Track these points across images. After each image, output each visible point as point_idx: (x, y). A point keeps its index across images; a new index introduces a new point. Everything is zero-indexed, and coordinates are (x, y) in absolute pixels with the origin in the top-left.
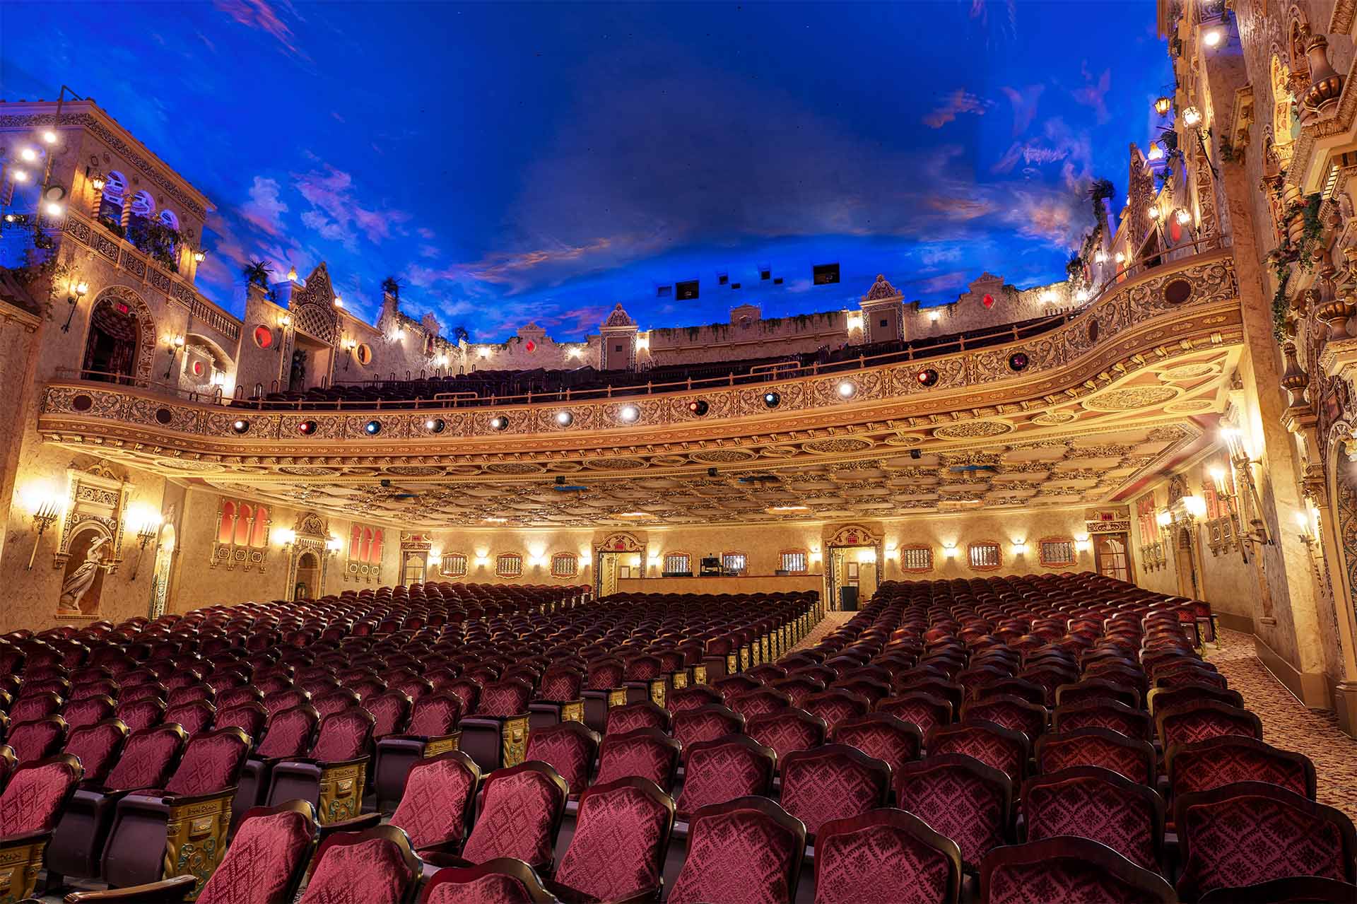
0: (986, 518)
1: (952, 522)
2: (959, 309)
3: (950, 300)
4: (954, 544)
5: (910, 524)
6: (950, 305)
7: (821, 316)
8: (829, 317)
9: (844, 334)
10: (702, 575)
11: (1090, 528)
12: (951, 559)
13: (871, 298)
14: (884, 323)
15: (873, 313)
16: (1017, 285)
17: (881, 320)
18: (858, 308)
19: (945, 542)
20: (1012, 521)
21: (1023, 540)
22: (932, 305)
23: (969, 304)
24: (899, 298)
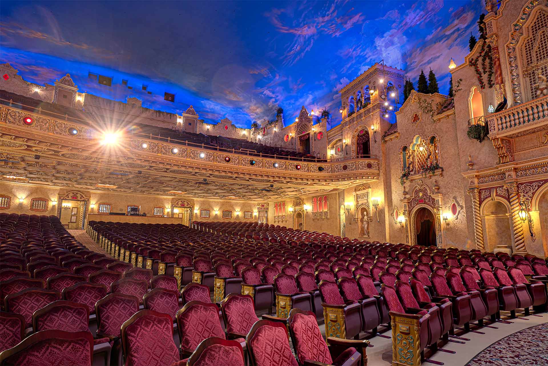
0: (229, 202)
1: (218, 202)
2: (217, 127)
3: (214, 123)
4: (218, 210)
5: (204, 201)
6: (214, 125)
7: (167, 113)
8: (170, 115)
9: (175, 123)
10: (131, 215)
11: (258, 208)
12: (216, 215)
13: (187, 113)
14: (190, 124)
15: (186, 119)
16: (236, 125)
17: (189, 123)
18: (181, 115)
19: (215, 209)
20: (236, 204)
21: (239, 210)
22: (208, 123)
23: (220, 127)
24: (197, 116)
